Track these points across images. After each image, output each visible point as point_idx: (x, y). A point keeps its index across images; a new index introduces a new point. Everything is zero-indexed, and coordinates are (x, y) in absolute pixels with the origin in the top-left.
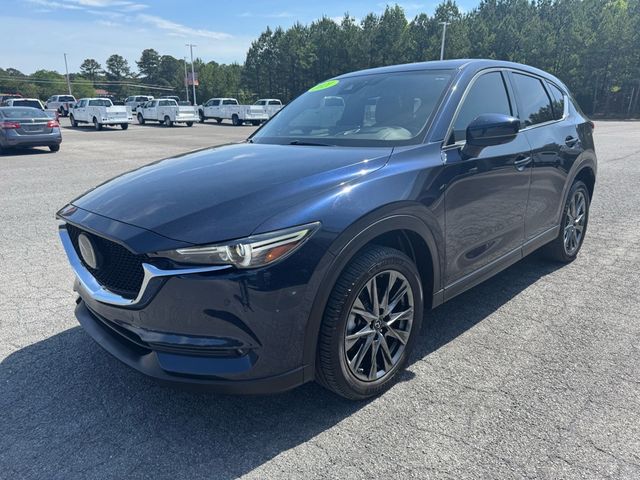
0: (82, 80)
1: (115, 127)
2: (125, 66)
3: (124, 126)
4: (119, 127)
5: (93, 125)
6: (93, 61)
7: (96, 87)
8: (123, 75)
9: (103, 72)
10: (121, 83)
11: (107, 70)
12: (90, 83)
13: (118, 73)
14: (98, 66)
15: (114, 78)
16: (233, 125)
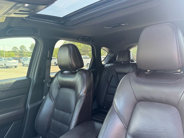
0: (11, 53)
1: (12, 67)
2: (25, 48)
3: (16, 67)
4: (14, 67)
5: (4, 66)
6: (16, 47)
7: (16, 55)
8: (25, 51)
9: (18, 50)
10: (23, 53)
11: (19, 50)
12: (14, 54)
13: (23, 50)
14: (17, 49)
15: (22, 52)
16: (55, 65)
